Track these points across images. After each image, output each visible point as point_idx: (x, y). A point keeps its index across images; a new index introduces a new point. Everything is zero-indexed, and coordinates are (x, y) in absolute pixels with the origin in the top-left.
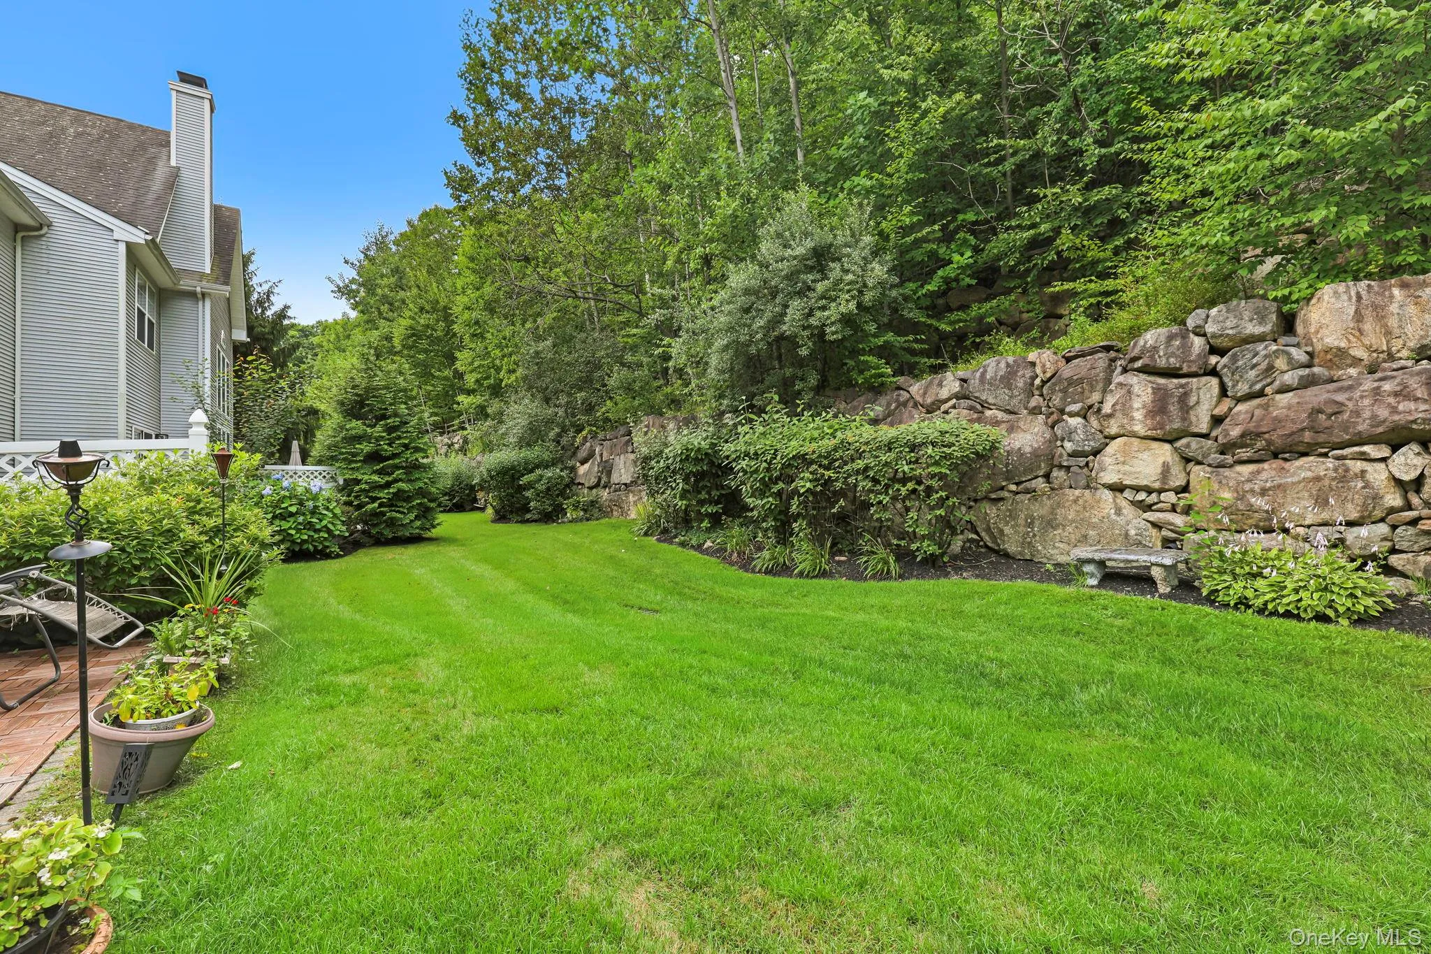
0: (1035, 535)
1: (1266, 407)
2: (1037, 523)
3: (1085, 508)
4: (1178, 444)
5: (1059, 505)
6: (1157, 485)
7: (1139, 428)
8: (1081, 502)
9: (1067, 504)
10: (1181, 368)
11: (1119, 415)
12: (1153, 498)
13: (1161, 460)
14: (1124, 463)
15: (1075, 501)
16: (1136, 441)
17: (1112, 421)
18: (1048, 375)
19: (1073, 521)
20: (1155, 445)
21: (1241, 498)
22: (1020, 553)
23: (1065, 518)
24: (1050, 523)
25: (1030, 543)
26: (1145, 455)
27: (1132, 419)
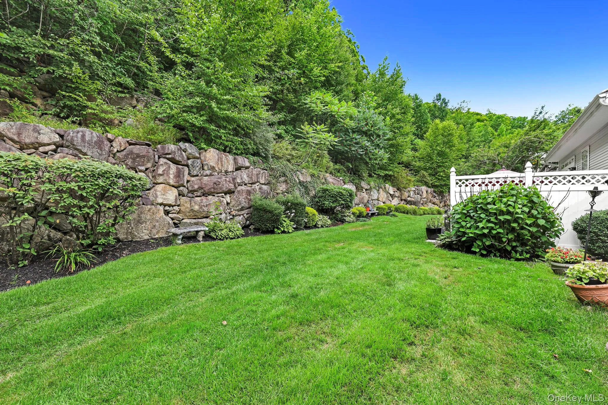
0: (132, 228)
1: (200, 180)
2: (132, 222)
3: (153, 213)
4: (179, 189)
5: (141, 213)
6: (174, 204)
7: (172, 182)
8: (151, 211)
9: (146, 212)
10: (181, 162)
11: (165, 175)
12: (171, 208)
13: (175, 194)
14: (164, 195)
15: (149, 211)
16: (168, 186)
17: (161, 177)
18: (122, 149)
19: (149, 220)
20: (173, 188)
21: (201, 208)
22: (126, 238)
23: (146, 218)
24: (139, 222)
25: (131, 232)
26: (170, 192)
27: (170, 177)
